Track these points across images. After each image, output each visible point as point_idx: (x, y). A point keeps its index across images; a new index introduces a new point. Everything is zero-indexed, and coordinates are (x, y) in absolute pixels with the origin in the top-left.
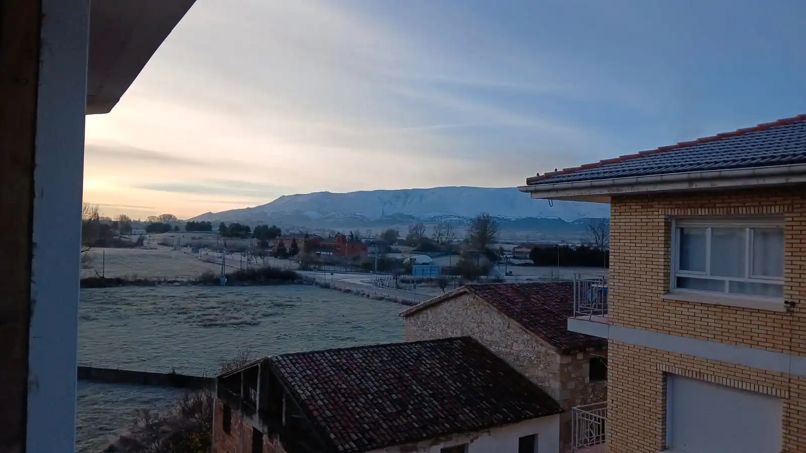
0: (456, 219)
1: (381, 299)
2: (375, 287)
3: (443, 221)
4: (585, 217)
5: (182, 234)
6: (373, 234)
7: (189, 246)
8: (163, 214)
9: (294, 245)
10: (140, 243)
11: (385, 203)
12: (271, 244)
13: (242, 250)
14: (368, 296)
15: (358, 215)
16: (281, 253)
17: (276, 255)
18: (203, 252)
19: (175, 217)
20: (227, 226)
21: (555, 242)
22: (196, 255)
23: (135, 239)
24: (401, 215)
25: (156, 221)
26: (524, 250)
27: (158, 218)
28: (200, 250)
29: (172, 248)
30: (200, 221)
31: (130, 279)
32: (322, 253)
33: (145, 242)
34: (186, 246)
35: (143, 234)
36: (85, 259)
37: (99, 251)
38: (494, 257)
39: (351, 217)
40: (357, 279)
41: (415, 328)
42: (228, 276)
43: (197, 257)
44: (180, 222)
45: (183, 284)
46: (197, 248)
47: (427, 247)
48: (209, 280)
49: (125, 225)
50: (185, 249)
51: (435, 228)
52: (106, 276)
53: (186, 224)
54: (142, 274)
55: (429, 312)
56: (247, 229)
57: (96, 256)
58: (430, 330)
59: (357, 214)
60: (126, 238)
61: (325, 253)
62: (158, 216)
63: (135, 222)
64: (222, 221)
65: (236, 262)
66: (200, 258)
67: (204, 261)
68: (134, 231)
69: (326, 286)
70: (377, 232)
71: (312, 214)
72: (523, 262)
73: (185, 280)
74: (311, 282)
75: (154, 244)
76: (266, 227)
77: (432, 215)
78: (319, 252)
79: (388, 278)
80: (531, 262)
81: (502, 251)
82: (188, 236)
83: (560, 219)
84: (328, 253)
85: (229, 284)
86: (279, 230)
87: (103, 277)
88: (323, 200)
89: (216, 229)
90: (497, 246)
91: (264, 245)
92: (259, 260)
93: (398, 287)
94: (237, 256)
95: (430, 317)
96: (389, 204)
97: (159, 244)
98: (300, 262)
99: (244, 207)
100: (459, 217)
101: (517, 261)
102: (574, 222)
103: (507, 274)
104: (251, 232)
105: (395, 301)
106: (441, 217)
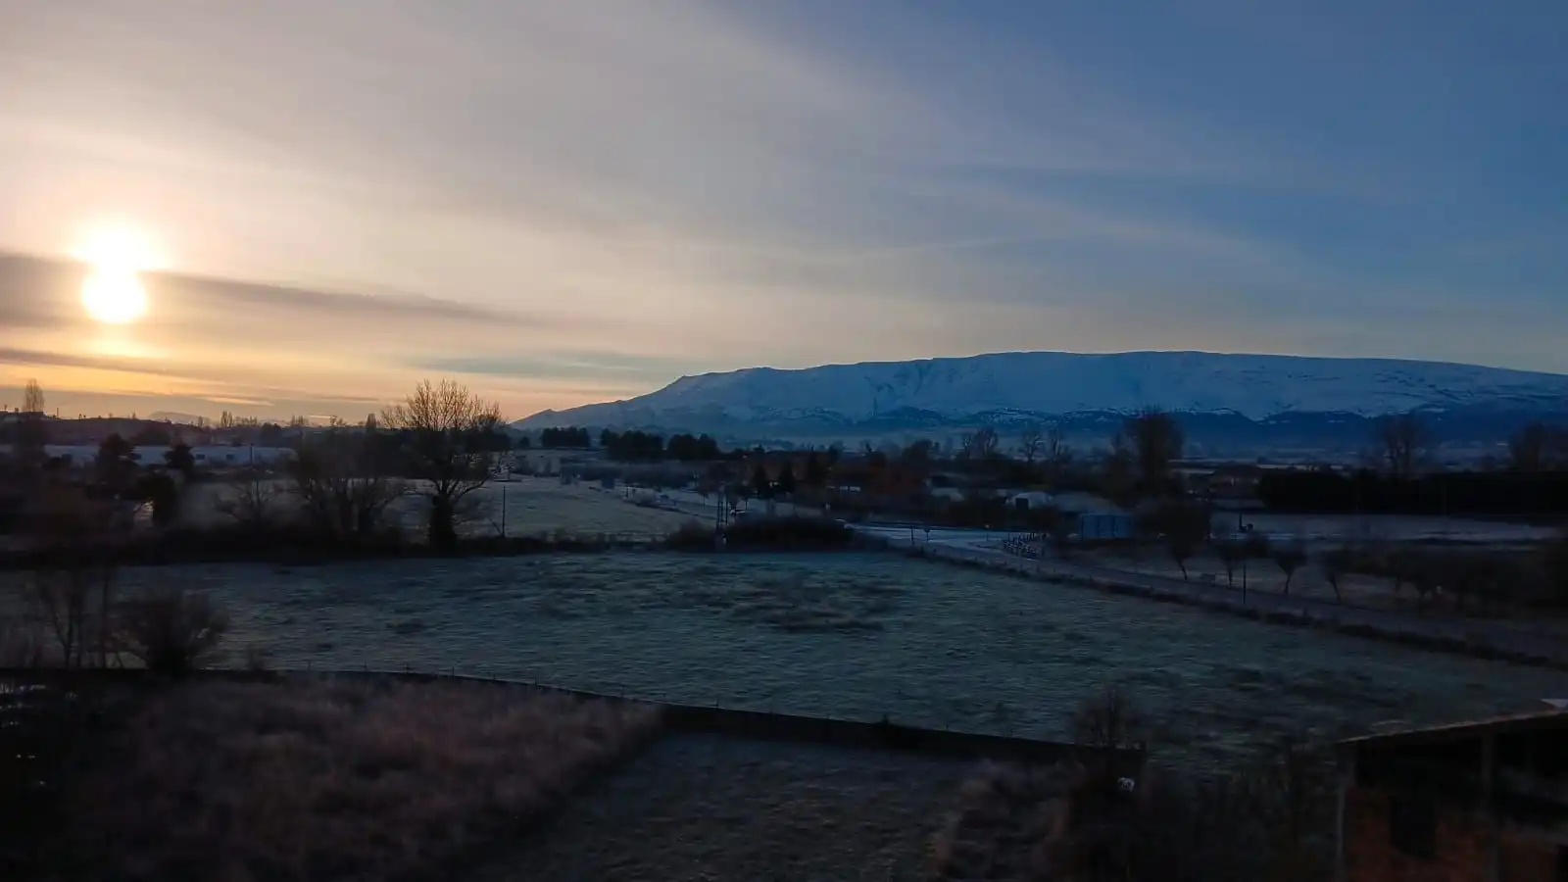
3: (996, 420)
4: (1290, 410)
11: (880, 389)
15: (828, 412)
18: (623, 488)
24: (915, 412)
26: (1232, 480)
28: (614, 483)
31: (550, 539)
32: (840, 488)
39: (813, 415)
43: (622, 497)
45: (651, 548)
46: (605, 481)
48: (689, 541)
56: (657, 440)
59: (825, 409)
61: (847, 488)
64: (604, 428)
66: (625, 498)
67: (638, 505)
69: (917, 554)
71: (737, 411)
76: (690, 437)
77: (974, 410)
80: (1259, 504)
82: (555, 457)
83: (1239, 415)
84: (853, 488)
86: (714, 444)
87: (503, 535)
88: (759, 382)
89: (595, 441)
96: (886, 389)
99: (611, 399)
100: (1029, 413)
102: (1266, 420)
103: (1243, 530)
104: (665, 449)
105: (1092, 585)
106: (992, 413)
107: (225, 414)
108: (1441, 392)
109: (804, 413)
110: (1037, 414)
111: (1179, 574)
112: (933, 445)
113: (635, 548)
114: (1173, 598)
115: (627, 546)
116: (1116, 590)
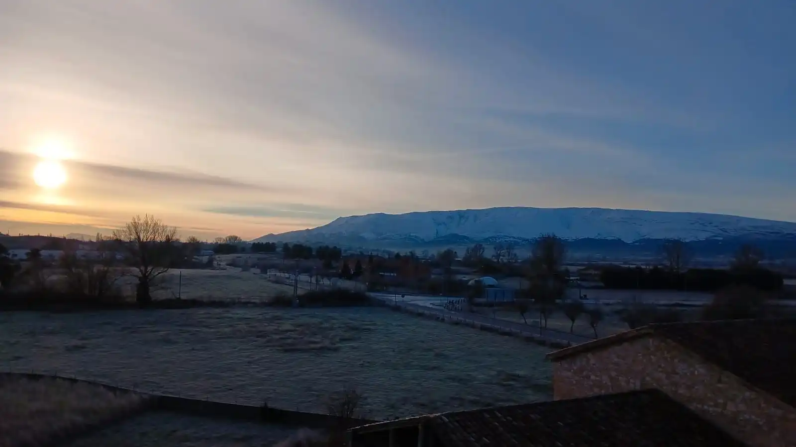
0: (512, 239)
1: (457, 324)
2: (446, 310)
4: (645, 237)
5: (248, 255)
6: (430, 255)
7: (256, 267)
8: (229, 235)
9: (358, 266)
10: (209, 265)
11: (439, 224)
12: (334, 264)
13: (307, 271)
14: (443, 320)
15: (413, 236)
16: (345, 274)
17: (340, 276)
18: (271, 273)
19: (239, 238)
20: (291, 246)
21: (617, 263)
22: (265, 275)
23: (205, 259)
24: (455, 236)
25: (222, 242)
26: (593, 272)
27: (224, 240)
28: (268, 270)
29: (240, 269)
30: (264, 242)
31: (205, 300)
32: (386, 274)
33: (215, 263)
34: (253, 266)
35: (212, 255)
36: (163, 280)
37: (176, 272)
38: (563, 278)
39: (405, 238)
40: (424, 302)
41: (569, 374)
42: (299, 297)
43: (266, 278)
44: (245, 243)
45: (255, 305)
46: (264, 269)
47: (489, 268)
48: (280, 302)
49: (195, 247)
50: (253, 270)
51: (495, 248)
52: (183, 297)
53: (251, 246)
54: (218, 295)
55: (589, 355)
56: (309, 250)
57: (172, 277)
58: (593, 377)
60: (196, 258)
61: (389, 274)
62: (224, 237)
63: (202, 243)
64: (284, 243)
65: (306, 283)
66: (269, 279)
67: (272, 282)
68: (203, 252)
69: (397, 308)
70: (434, 252)
71: (367, 235)
72: (593, 284)
73: (257, 301)
74: (382, 304)
75: (223, 264)
76: (327, 247)
77: (486, 235)
78: (383, 273)
79: (459, 301)
80: (602, 284)
81: (567, 272)
82: (255, 257)
83: (620, 240)
84: (392, 274)
85: (302, 305)
86: (340, 251)
87: (180, 298)
88: (378, 221)
89: (280, 250)
90: (563, 268)
91: (328, 266)
92: (326, 282)
93: (472, 312)
94: (304, 277)
95: (592, 361)
96: (443, 224)
97: (227, 265)
98: (367, 283)
99: (304, 228)
100: (514, 238)
101: (584, 284)
102: (634, 242)
103: (581, 298)
104: (314, 253)
105: (473, 326)
106: (495, 238)
107: (98, 234)
108: (721, 230)
109: (400, 236)
110: (518, 238)
111: (523, 321)
112: (454, 253)
113: (249, 305)
114: (509, 334)
115: (245, 304)
116: (483, 328)
